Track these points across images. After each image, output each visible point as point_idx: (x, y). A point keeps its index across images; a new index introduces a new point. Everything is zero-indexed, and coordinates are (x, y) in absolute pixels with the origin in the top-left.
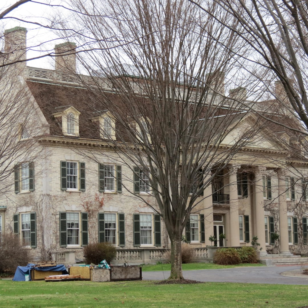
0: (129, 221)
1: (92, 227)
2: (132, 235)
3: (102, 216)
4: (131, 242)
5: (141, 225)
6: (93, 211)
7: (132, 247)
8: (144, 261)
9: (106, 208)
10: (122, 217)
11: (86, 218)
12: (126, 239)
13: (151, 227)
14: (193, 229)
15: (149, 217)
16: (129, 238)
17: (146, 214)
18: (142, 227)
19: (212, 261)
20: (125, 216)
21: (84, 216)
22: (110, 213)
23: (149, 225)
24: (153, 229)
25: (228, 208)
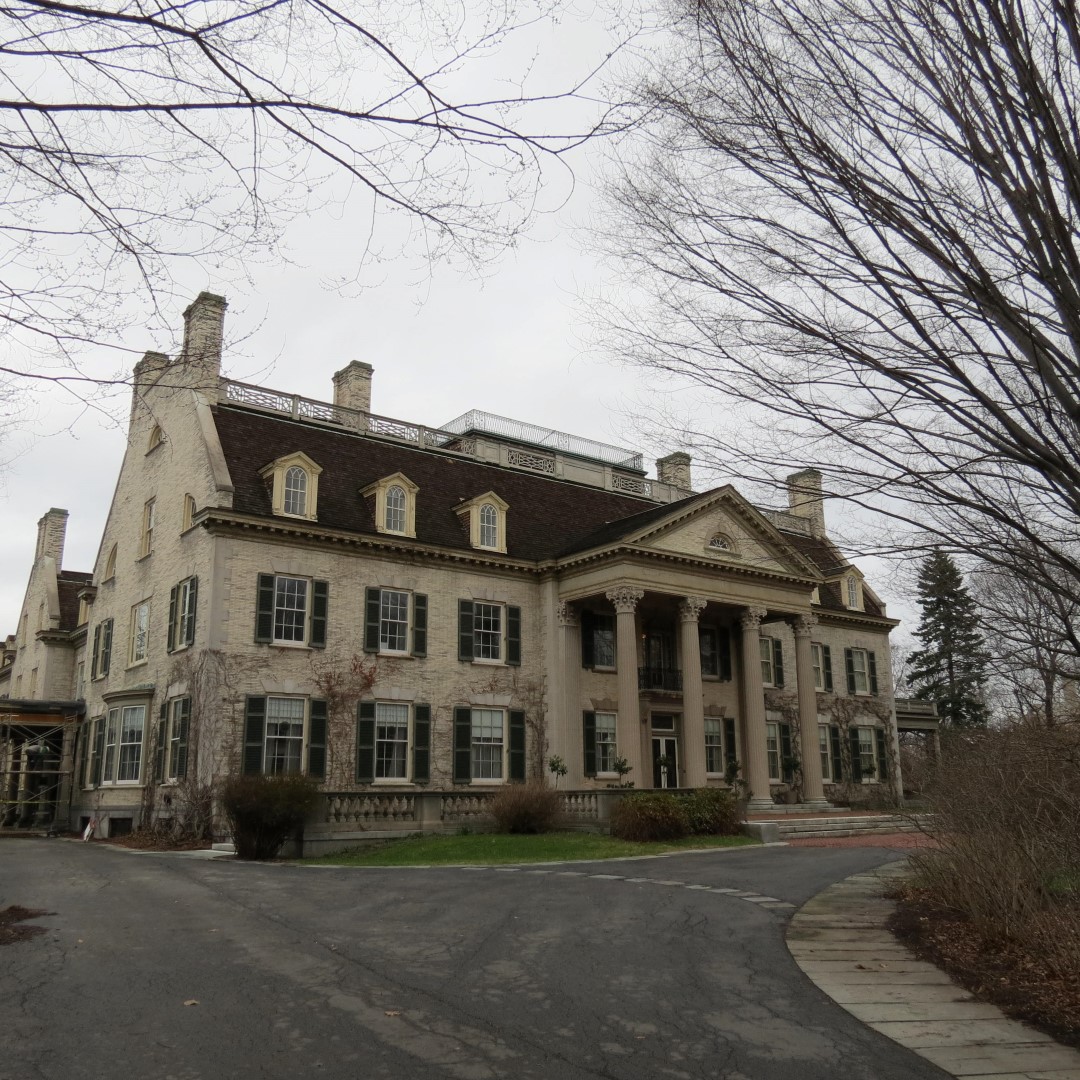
0: (442, 724)
1: (339, 735)
2: (451, 757)
3: (367, 709)
4: (446, 773)
5: (475, 733)
6: (344, 698)
7: (449, 785)
8: (420, 827)
9: (381, 691)
10: (423, 712)
11: (324, 713)
12: (432, 767)
13: (501, 740)
14: (605, 747)
15: (497, 717)
16: (441, 762)
17: (490, 709)
18: (478, 739)
19: (608, 830)
20: (433, 712)
21: (318, 707)
22: (393, 703)
23: (497, 734)
24: (505, 744)
25: (680, 701)
